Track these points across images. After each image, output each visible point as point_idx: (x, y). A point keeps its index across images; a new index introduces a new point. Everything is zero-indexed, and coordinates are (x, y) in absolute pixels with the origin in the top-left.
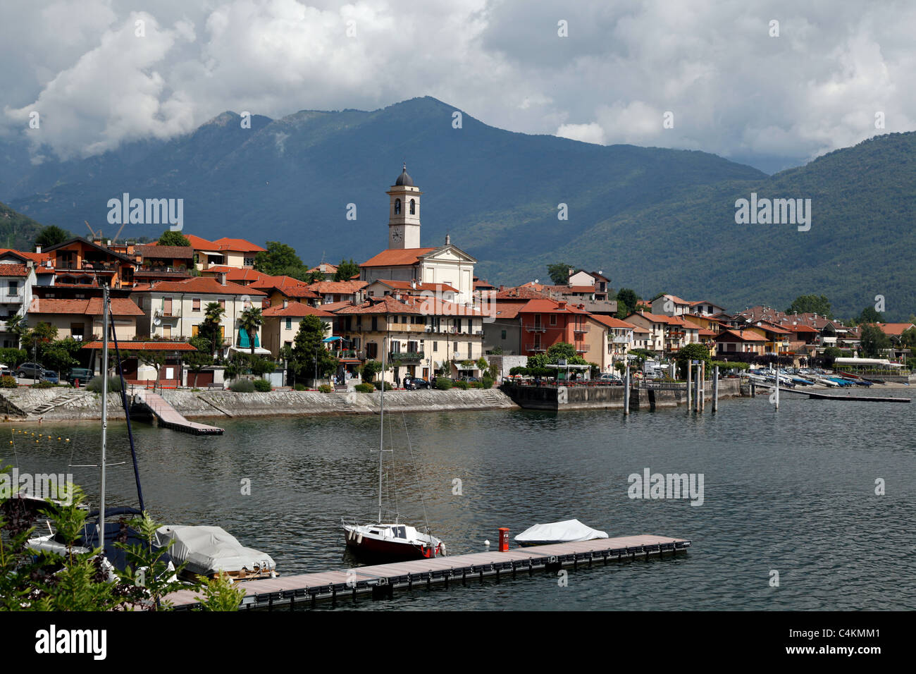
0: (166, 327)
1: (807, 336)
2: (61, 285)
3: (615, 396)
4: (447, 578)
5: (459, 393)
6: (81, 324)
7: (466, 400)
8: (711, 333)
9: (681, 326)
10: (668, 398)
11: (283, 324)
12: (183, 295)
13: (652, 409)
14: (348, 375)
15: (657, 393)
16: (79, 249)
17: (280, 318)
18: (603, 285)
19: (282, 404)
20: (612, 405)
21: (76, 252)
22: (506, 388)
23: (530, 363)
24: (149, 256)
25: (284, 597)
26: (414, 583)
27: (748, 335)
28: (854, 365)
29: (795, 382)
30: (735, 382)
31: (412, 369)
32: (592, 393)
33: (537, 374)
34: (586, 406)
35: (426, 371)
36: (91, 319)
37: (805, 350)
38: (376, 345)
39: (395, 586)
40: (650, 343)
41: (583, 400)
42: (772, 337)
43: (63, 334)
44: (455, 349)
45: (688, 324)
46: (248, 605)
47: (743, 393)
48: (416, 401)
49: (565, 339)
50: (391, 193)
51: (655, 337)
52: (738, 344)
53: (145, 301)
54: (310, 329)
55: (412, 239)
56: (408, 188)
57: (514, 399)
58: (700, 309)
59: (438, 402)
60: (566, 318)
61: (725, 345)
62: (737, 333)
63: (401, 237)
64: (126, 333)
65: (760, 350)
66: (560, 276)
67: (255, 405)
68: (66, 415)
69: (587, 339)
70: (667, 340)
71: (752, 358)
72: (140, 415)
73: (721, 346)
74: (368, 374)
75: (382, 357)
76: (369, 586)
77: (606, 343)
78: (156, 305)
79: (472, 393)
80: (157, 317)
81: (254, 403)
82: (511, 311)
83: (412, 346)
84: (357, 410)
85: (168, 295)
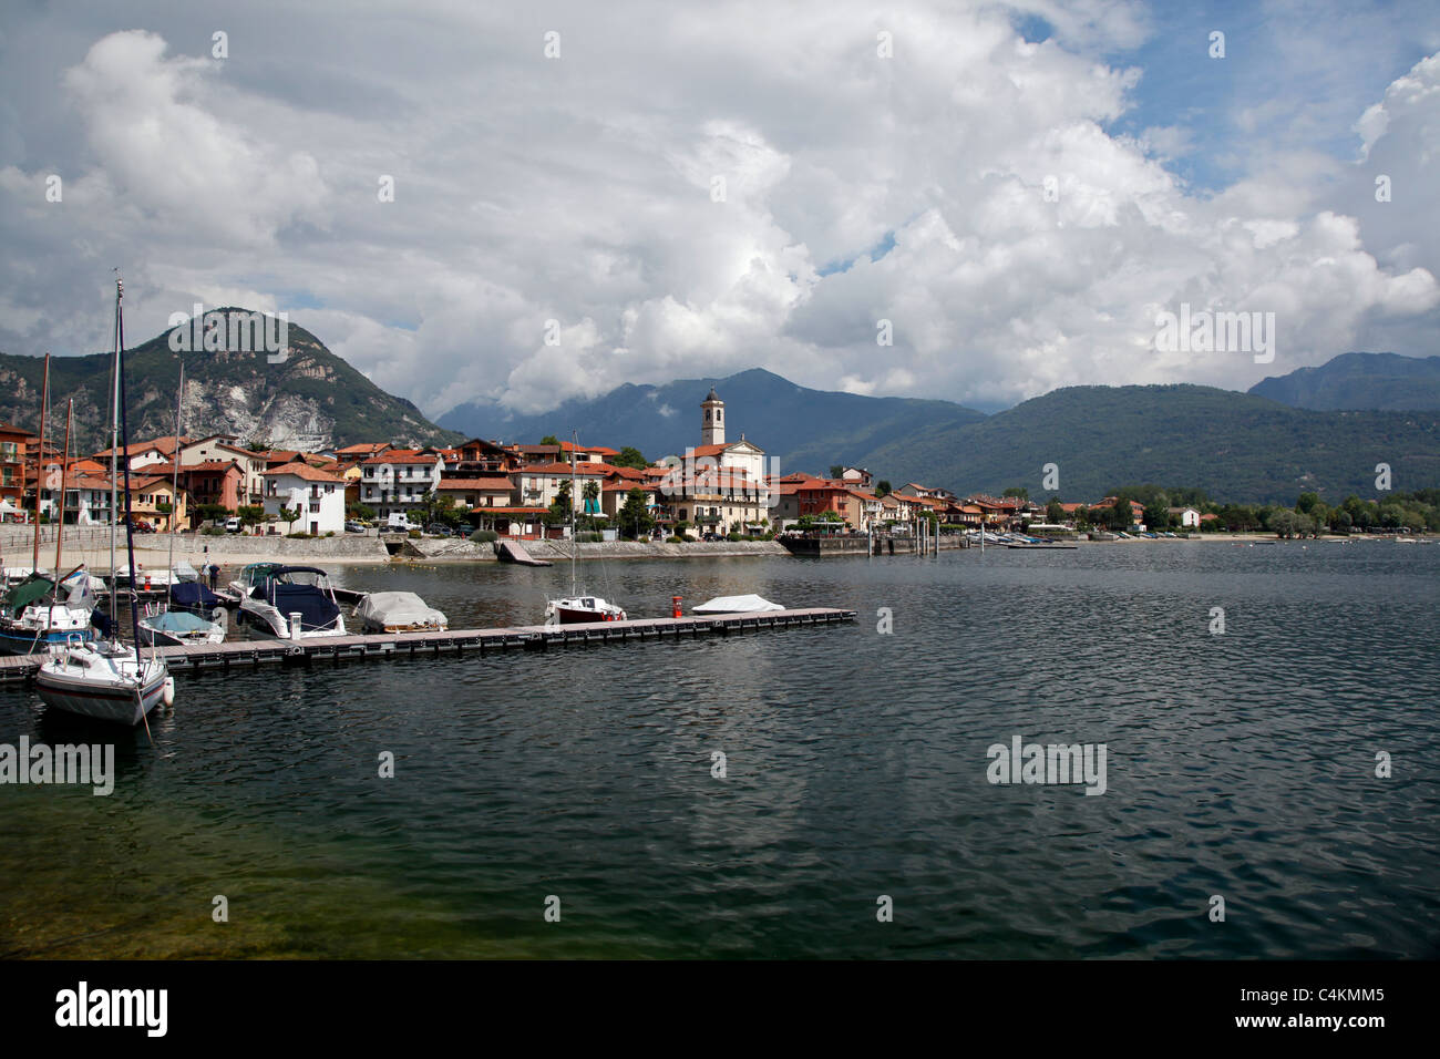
0: (533, 498)
1: (1009, 511)
2: (463, 470)
3: (865, 545)
4: (605, 635)
5: (746, 544)
6: (472, 496)
7: (752, 549)
8: (943, 509)
9: (920, 504)
10: (903, 547)
11: (618, 496)
12: (544, 475)
13: (892, 554)
14: (664, 532)
15: (895, 542)
16: (477, 446)
17: (615, 492)
18: (867, 478)
19: (612, 551)
20: (861, 552)
21: (476, 449)
22: (784, 541)
23: (800, 523)
24: (528, 452)
25: (428, 646)
26: (569, 640)
27: (968, 509)
28: (1041, 529)
29: (1000, 540)
30: (956, 539)
31: (713, 527)
32: (845, 543)
33: (806, 529)
34: (841, 552)
35: (724, 529)
36: (479, 492)
37: (1009, 521)
38: (686, 511)
39: (549, 641)
40: (898, 515)
41: (839, 548)
42: (985, 511)
43: (460, 503)
44: (746, 513)
45: (925, 502)
46: (388, 651)
47: (962, 546)
48: (713, 549)
49: (831, 507)
50: (703, 406)
51: (901, 511)
52: (961, 516)
53: (518, 480)
54: (636, 498)
55: (719, 437)
56: (715, 402)
57: (789, 549)
58: (936, 494)
59: (730, 550)
60: (831, 492)
61: (952, 516)
62: (960, 508)
63: (710, 437)
64: (501, 502)
65: (976, 520)
66: (837, 473)
67: (591, 551)
68: (452, 557)
69: (848, 508)
70: (910, 513)
71: (970, 525)
72: (505, 556)
73: (949, 518)
74: (680, 531)
75: (691, 518)
76: (521, 640)
77: (862, 511)
78: (525, 482)
79: (757, 544)
80: (526, 491)
81: (590, 550)
82: (791, 489)
83: (713, 511)
84: (667, 555)
85: (534, 475)
